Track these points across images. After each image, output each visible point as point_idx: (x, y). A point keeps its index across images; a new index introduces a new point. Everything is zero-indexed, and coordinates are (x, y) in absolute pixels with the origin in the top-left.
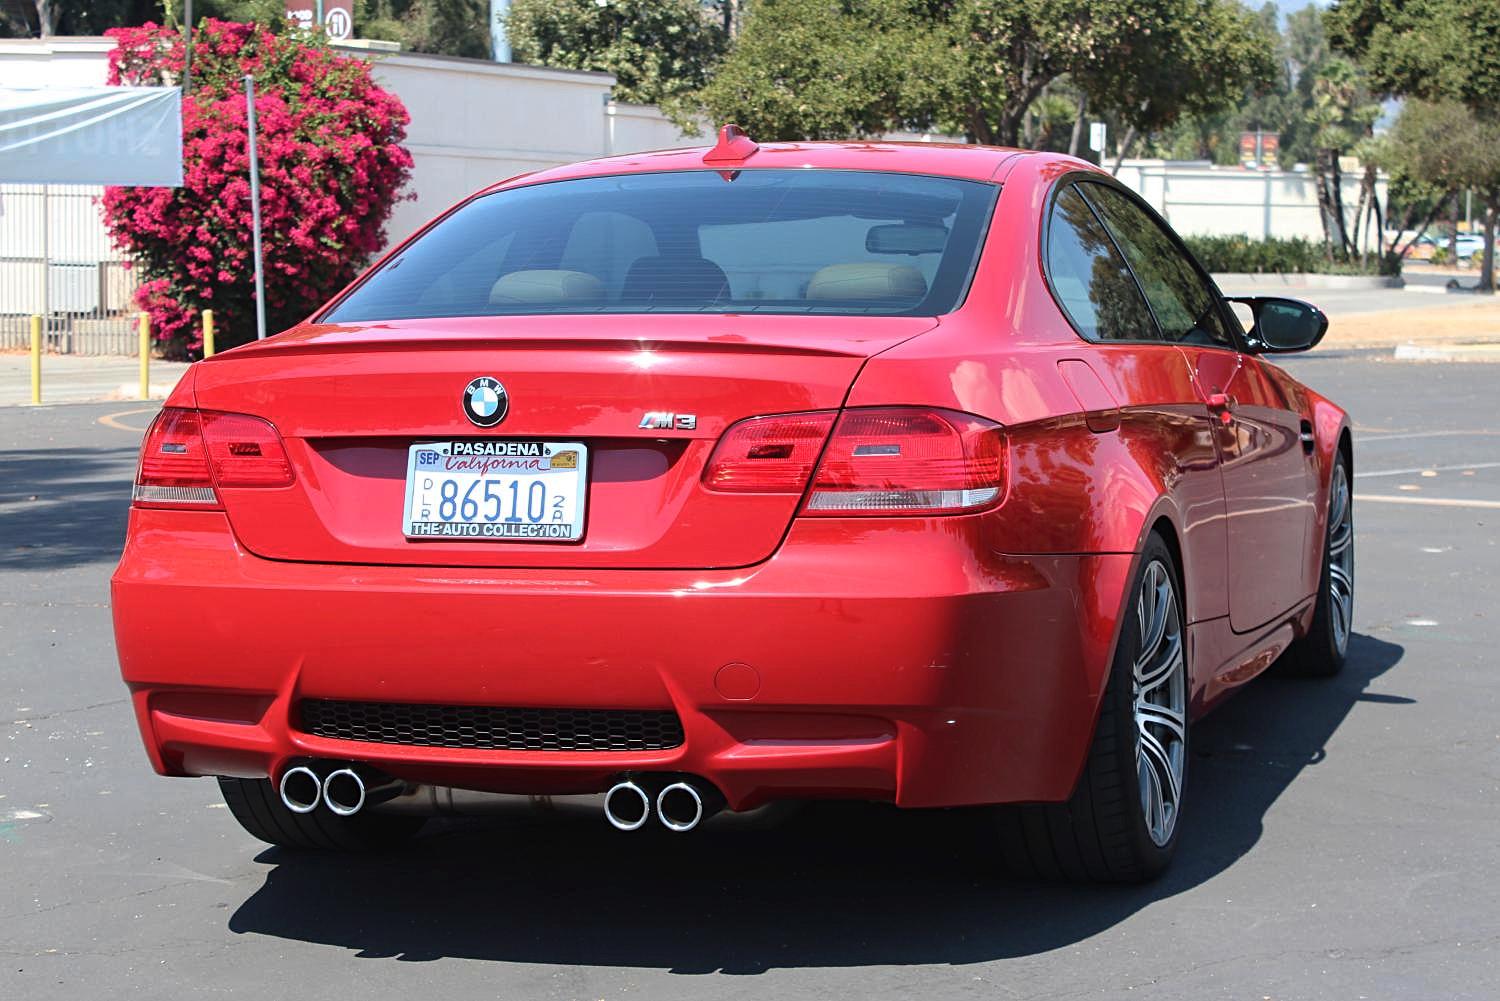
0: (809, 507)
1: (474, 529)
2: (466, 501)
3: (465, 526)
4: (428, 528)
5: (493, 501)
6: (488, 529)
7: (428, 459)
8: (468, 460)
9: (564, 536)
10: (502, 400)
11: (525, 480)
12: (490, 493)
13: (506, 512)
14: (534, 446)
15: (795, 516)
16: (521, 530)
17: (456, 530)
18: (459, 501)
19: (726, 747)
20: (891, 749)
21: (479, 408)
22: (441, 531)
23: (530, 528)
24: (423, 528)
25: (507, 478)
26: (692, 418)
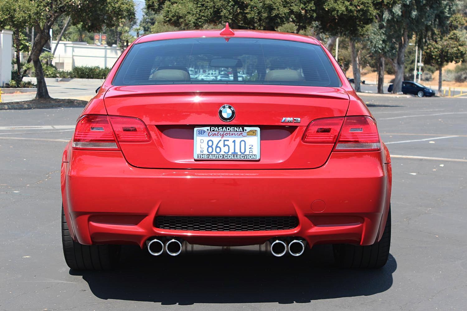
0: (336, 149)
1: (221, 156)
2: (217, 147)
3: (217, 155)
4: (204, 156)
5: (227, 147)
6: (226, 156)
7: (201, 133)
8: (216, 133)
9: (254, 158)
10: (233, 112)
11: (238, 140)
12: (225, 144)
13: (232, 151)
14: (241, 128)
15: (332, 151)
16: (238, 157)
17: (214, 157)
18: (214, 147)
19: (311, 228)
20: (362, 227)
21: (225, 115)
22: (208, 157)
23: (241, 156)
24: (202, 156)
25: (231, 139)
26: (299, 119)
